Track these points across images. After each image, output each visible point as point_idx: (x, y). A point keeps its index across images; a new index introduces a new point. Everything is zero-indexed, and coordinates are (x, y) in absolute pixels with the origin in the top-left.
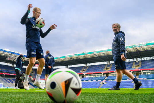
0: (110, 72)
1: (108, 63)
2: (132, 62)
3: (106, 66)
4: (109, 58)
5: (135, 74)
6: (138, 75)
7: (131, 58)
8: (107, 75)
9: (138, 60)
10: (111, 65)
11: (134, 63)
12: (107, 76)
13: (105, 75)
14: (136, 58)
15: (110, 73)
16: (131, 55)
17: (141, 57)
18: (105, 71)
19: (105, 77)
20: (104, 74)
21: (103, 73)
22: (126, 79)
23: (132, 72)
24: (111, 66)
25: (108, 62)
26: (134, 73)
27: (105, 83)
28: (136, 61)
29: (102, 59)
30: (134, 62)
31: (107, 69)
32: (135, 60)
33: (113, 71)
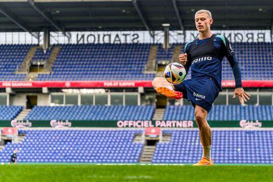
0: (44, 85)
1: (42, 43)
2: (146, 47)
3: (31, 54)
4: (49, 15)
5: (151, 100)
6: (164, 107)
7: (144, 29)
8: (28, 98)
9: (172, 41)
10: (56, 50)
11: (154, 52)
12: (31, 104)
13: (21, 102)
14: (162, 29)
15: (45, 90)
16: (144, 14)
17: (185, 29)
18: (22, 78)
19: (21, 110)
20: (17, 92)
21: (13, 89)
22: (113, 124)
23: (141, 89)
24: (53, 57)
25: (42, 38)
26: (147, 97)
27: (16, 140)
28: (162, 41)
29: (15, 16)
30: (155, 48)
31: (33, 68)
32: (160, 37)
33: (58, 81)
